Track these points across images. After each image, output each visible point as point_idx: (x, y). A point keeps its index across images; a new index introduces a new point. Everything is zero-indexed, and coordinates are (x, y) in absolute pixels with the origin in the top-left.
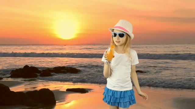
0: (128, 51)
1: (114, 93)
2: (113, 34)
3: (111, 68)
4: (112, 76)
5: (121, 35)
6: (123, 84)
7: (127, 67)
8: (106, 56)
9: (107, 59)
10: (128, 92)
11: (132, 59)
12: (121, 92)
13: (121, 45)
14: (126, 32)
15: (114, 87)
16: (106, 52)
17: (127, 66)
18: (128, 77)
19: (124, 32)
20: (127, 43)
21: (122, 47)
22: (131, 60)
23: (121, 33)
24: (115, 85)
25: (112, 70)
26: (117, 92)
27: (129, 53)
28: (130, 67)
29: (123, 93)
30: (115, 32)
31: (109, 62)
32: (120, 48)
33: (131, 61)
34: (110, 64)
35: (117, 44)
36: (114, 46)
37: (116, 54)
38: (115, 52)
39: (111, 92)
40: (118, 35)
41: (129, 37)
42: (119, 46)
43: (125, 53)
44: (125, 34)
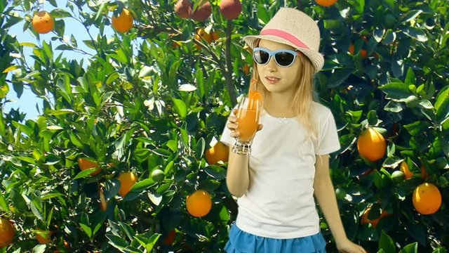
0: (307, 112)
1: (259, 244)
2: (257, 55)
3: (251, 166)
4: (254, 189)
5: (284, 59)
6: (289, 216)
7: (302, 160)
8: (236, 127)
9: (240, 136)
10: (304, 242)
11: (317, 135)
12: (284, 241)
13: (282, 91)
14: (298, 48)
15: (261, 225)
16: (235, 114)
17: (304, 158)
18: (306, 194)
19: (294, 49)
20: (302, 84)
21: (288, 95)
22: (315, 138)
23: (284, 50)
24: (264, 220)
25: (254, 172)
26: (269, 241)
27: (309, 116)
28: (312, 161)
29: (288, 245)
30: (265, 46)
31: (245, 145)
32: (281, 101)
33: (315, 144)
34: (246, 150)
35: (269, 87)
36: (261, 95)
37: (266, 119)
38: (264, 111)
39: (250, 242)
40: (272, 58)
41: (307, 65)
42: (277, 92)
43: (295, 116)
44: (295, 54)
